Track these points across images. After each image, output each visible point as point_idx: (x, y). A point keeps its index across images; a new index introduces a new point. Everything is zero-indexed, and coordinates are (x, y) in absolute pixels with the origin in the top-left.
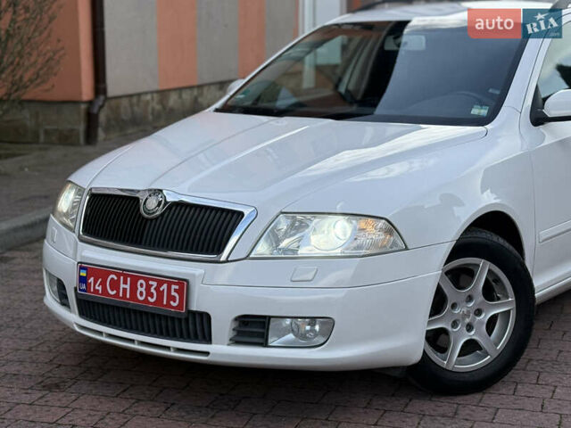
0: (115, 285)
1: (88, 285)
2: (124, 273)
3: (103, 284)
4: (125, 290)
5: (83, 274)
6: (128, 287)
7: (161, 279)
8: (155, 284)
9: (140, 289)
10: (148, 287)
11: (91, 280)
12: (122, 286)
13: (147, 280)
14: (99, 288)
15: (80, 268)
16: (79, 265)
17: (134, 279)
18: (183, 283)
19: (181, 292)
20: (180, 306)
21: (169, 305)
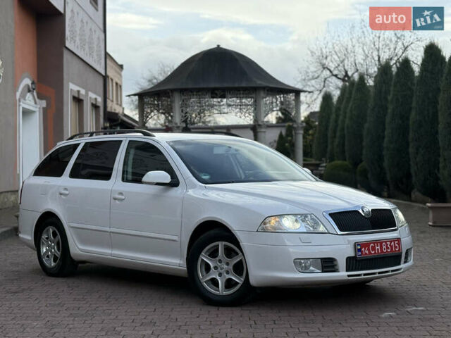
0: (373, 248)
1: (362, 252)
2: (376, 242)
3: (369, 250)
4: (378, 250)
5: (359, 247)
6: (379, 248)
7: (391, 240)
8: (388, 243)
9: (384, 247)
10: (387, 245)
11: (363, 249)
12: (376, 248)
13: (386, 242)
14: (367, 252)
15: (358, 245)
16: (356, 244)
17: (381, 243)
18: (399, 240)
19: (399, 244)
20: (399, 250)
21: (395, 250)
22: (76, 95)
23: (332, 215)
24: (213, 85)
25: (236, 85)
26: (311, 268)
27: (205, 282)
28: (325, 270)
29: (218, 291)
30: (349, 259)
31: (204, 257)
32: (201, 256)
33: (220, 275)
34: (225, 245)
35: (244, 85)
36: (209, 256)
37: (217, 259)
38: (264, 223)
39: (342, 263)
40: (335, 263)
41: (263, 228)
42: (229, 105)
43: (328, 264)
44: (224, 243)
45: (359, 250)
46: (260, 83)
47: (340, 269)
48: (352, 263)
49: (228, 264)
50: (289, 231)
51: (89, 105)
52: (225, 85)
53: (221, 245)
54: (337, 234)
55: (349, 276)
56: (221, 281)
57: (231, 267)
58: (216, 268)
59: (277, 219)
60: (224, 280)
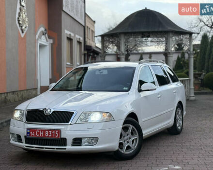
0: (39, 133)
1: (30, 135)
2: (41, 130)
3: (35, 133)
4: (42, 134)
5: (29, 131)
6: (43, 133)
7: (52, 130)
9: (46, 133)
10: (49, 133)
14: (34, 135)
18: (59, 130)
19: (59, 133)
20: (59, 136)
21: (55, 137)
22: (69, 37)
24: (143, 30)
25: (156, 30)
35: (160, 29)
42: (152, 41)
46: (169, 28)
51: (76, 42)
52: (150, 30)
54: (25, 123)
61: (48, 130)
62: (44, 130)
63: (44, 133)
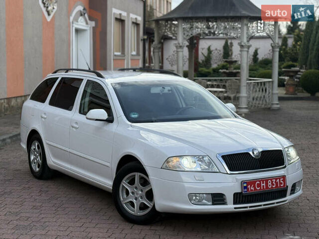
0: (259, 185)
1: (248, 189)
2: (262, 180)
3: (254, 187)
4: (263, 186)
5: (245, 185)
6: (264, 184)
7: (276, 178)
8: (274, 180)
9: (269, 184)
10: (272, 182)
11: (249, 186)
12: (262, 185)
13: (271, 180)
14: (253, 188)
15: (244, 183)
16: (243, 182)
17: (267, 181)
18: (284, 177)
19: (284, 180)
20: (284, 185)
21: (280, 186)
23: (224, 157)
26: (204, 201)
27: (125, 204)
28: (215, 203)
29: (134, 211)
30: (236, 195)
31: (125, 183)
32: (122, 183)
33: (136, 199)
34: (140, 176)
36: (128, 183)
37: (134, 186)
38: (167, 161)
39: (230, 198)
40: (224, 197)
41: (166, 165)
43: (218, 198)
44: (139, 174)
45: (245, 187)
47: (228, 203)
48: (238, 198)
49: (142, 191)
50: (187, 169)
53: (137, 175)
54: (227, 174)
55: (235, 208)
56: (137, 204)
57: (144, 194)
58: (133, 193)
59: (178, 159)
60: (139, 204)
61: (271, 179)
62: (266, 180)
63: (267, 184)
